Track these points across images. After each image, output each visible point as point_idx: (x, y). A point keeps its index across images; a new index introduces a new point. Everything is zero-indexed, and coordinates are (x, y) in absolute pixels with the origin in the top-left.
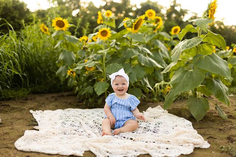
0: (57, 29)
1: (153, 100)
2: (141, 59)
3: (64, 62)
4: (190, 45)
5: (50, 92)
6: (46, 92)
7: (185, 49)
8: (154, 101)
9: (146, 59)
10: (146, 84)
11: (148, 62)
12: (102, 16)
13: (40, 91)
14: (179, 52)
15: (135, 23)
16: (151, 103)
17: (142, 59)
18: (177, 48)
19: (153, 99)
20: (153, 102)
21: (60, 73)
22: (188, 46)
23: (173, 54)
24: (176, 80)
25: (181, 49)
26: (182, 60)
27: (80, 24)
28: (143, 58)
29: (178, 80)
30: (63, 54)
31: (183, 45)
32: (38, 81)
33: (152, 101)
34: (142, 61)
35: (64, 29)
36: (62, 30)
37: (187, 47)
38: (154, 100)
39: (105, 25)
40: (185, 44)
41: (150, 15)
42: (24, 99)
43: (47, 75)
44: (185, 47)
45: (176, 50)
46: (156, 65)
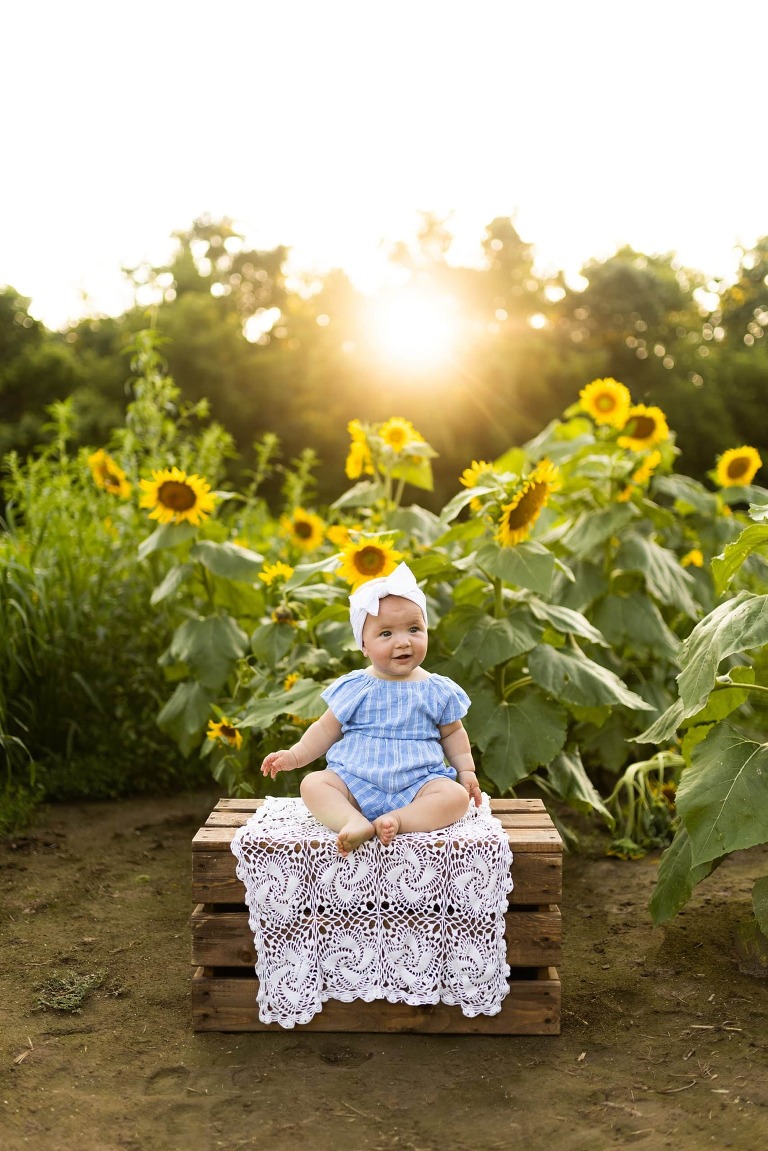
0: (163, 516)
1: (614, 848)
2: (545, 667)
3: (194, 668)
4: (760, 629)
5: (131, 792)
6: (113, 793)
7: (737, 647)
8: (620, 855)
9: (566, 667)
10: (572, 783)
11: (577, 682)
12: (367, 443)
13: (86, 791)
14: (709, 657)
15: (513, 506)
16: (605, 866)
17: (551, 670)
18: (704, 638)
19: (617, 843)
20: (614, 858)
21: (179, 718)
22: (750, 632)
23: (685, 663)
24: (702, 789)
25: (720, 648)
26: (733, 684)
27: (272, 461)
28: (555, 666)
29: (708, 793)
30: (188, 635)
31: (728, 628)
32: (76, 734)
33: (610, 853)
34: (550, 680)
35: (192, 515)
36: (186, 522)
37: (744, 642)
38: (620, 849)
39: (383, 479)
40: (737, 622)
41: (604, 403)
43: (119, 712)
44: (736, 640)
45: (699, 645)
46: (615, 698)
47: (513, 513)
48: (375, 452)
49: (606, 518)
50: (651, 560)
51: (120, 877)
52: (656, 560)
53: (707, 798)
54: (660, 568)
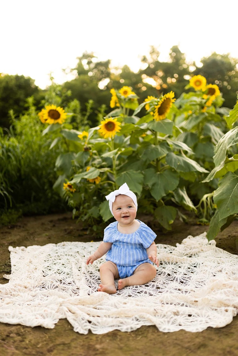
0: (51, 121)
1: (200, 221)
2: (171, 160)
5: (50, 212)
6: (45, 212)
7: (233, 143)
8: (202, 224)
9: (179, 160)
10: (182, 198)
11: (183, 164)
12: (117, 96)
13: (36, 212)
14: (224, 149)
15: (159, 106)
16: (196, 227)
17: (173, 161)
18: (222, 142)
19: (201, 220)
20: (200, 225)
23: (216, 152)
24: (222, 194)
25: (227, 145)
26: (234, 160)
27: (91, 108)
28: (175, 160)
29: (224, 195)
31: (230, 138)
32: (34, 196)
33: (198, 223)
34: (173, 164)
35: (60, 121)
36: (58, 123)
37: (235, 141)
38: (202, 222)
39: (122, 107)
40: (233, 135)
41: (198, 83)
42: (9, 227)
43: (46, 188)
44: (233, 141)
45: (221, 145)
46: (195, 169)
47: (159, 109)
48: (119, 99)
49: (197, 118)
50: (212, 131)
51: (39, 234)
52: (214, 131)
53: (224, 196)
54: (216, 134)
